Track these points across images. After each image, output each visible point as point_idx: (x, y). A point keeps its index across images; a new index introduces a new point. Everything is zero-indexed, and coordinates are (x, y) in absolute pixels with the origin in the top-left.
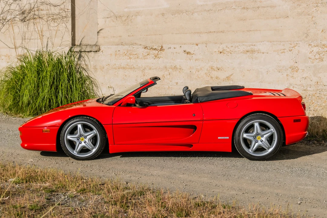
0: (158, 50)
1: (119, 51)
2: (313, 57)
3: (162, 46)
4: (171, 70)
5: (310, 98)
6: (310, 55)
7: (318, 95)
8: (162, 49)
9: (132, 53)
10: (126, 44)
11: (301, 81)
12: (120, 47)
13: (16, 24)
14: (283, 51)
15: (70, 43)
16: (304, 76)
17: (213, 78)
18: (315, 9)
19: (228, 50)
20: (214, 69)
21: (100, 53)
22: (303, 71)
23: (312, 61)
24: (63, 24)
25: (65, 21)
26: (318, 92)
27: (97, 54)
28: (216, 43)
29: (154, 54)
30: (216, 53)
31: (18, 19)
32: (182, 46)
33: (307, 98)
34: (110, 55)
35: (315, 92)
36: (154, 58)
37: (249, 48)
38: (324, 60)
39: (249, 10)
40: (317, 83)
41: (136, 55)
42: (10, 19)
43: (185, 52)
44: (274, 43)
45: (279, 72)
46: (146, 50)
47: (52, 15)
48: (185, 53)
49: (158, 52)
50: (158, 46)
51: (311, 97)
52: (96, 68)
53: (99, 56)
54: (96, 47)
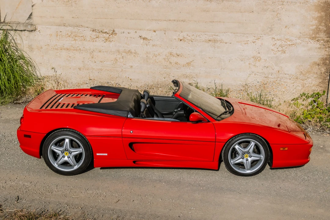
0: (109, 33)
1: (61, 32)
2: (276, 50)
3: (113, 30)
4: (125, 54)
5: (270, 85)
6: (273, 48)
7: (279, 82)
8: (114, 33)
9: (78, 35)
10: (69, 25)
11: (263, 70)
12: (62, 28)
14: (246, 42)
16: (266, 65)
17: (172, 64)
18: (280, 7)
19: (189, 38)
20: (173, 55)
21: (37, 32)
22: (265, 61)
23: (275, 52)
26: (279, 79)
27: (32, 33)
28: (176, 31)
29: (105, 37)
30: (176, 40)
32: (138, 31)
33: (267, 84)
34: (49, 35)
35: (275, 80)
36: (105, 41)
37: (211, 37)
38: (286, 52)
39: (213, 2)
40: (279, 71)
41: (83, 38)
43: (140, 37)
44: (238, 35)
45: (242, 61)
46: (94, 33)
48: (141, 39)
49: (110, 36)
50: (109, 29)
51: (271, 83)
52: (31, 48)
53: (35, 35)
54: (31, 26)
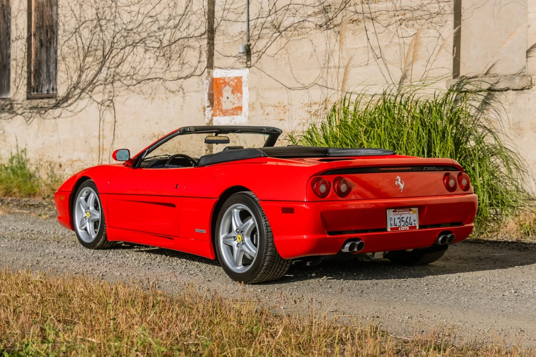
13: (305, 36)
15: (448, 71)
21: (533, 92)
24: (432, 32)
25: (436, 23)
27: (523, 95)
31: (312, 25)
42: (290, 25)
47: (403, 12)
52: (519, 129)
53: (529, 99)
54: (522, 79)
